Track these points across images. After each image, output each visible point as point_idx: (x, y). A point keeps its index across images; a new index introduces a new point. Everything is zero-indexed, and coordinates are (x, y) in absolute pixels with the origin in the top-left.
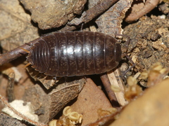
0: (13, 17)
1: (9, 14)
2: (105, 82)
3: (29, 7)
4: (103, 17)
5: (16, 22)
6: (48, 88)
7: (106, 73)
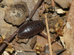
0: (5, 28)
1: (4, 28)
2: (42, 34)
3: (10, 22)
4: (33, 17)
5: (7, 29)
6: (26, 43)
7: (41, 32)
